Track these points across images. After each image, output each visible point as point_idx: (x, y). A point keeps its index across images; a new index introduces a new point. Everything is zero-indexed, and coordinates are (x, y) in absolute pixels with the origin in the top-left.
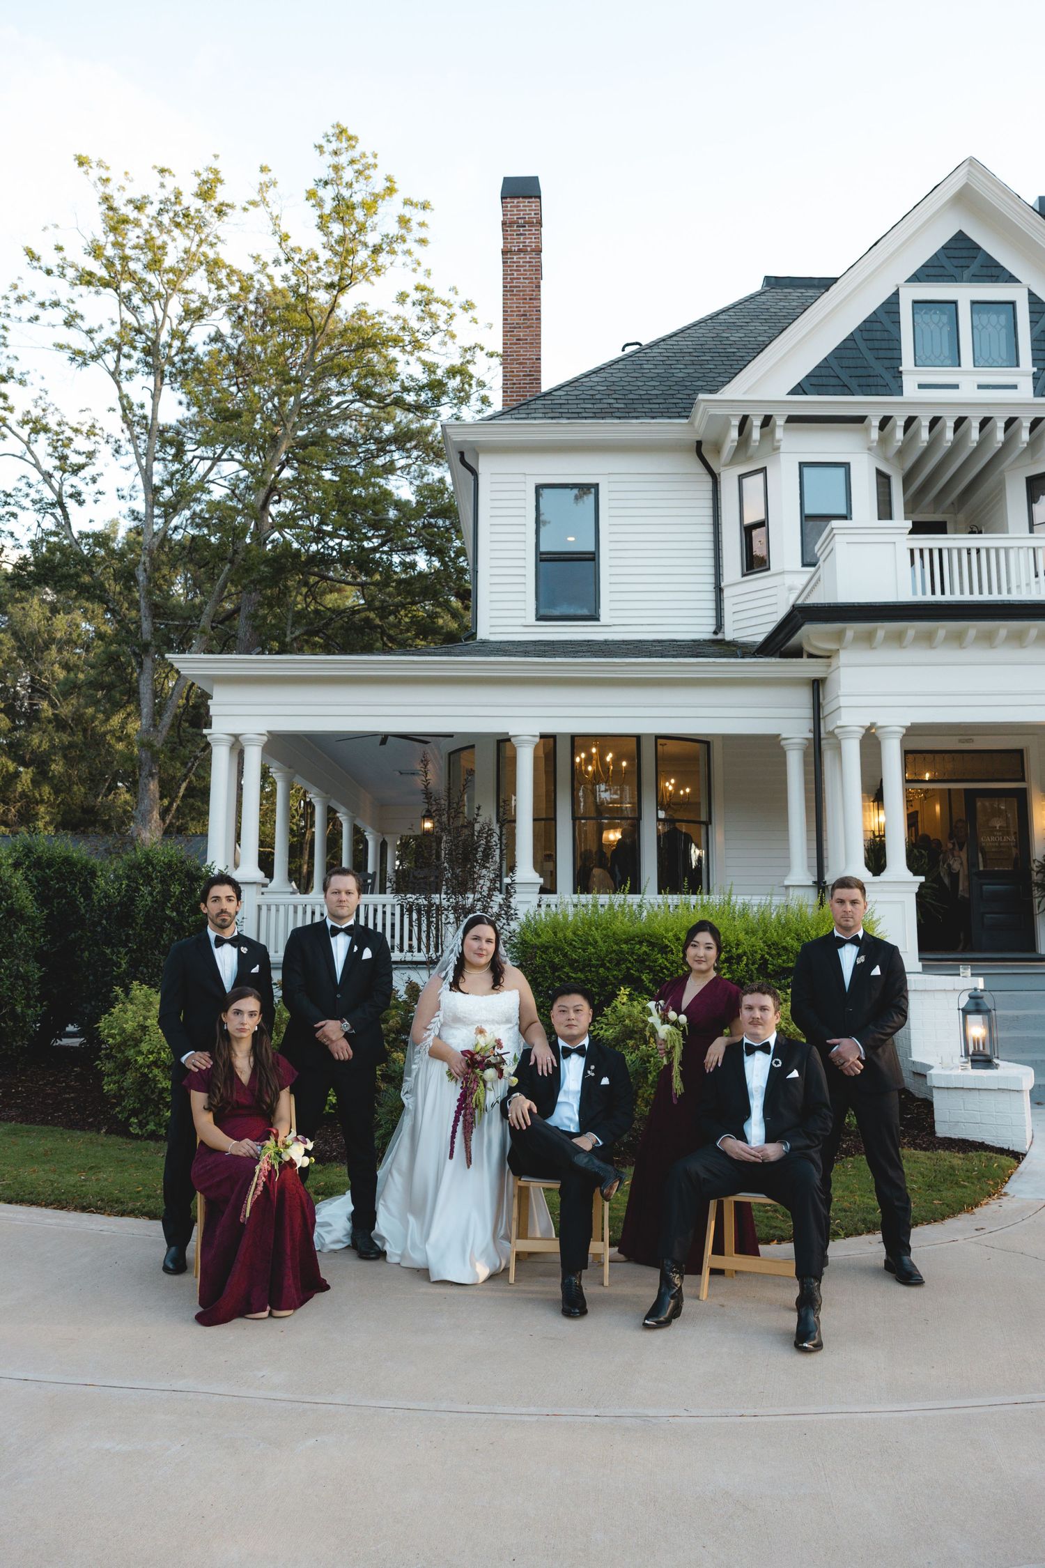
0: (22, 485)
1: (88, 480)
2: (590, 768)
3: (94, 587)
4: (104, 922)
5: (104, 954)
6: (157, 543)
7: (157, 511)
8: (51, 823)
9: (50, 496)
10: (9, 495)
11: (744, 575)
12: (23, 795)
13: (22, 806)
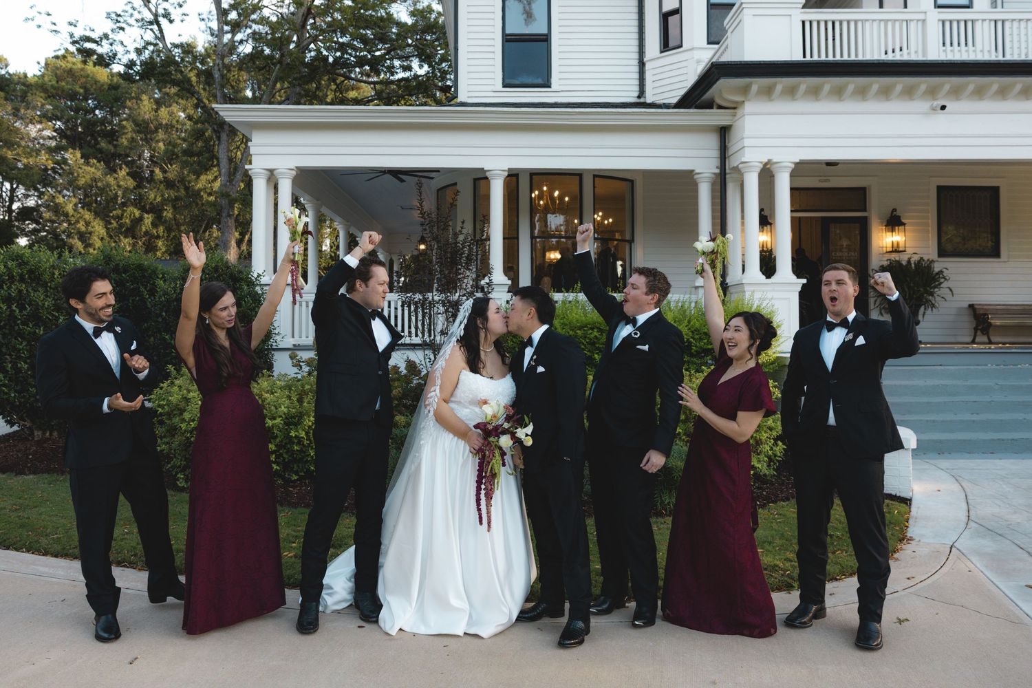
0: (128, 8)
1: (176, 5)
2: (541, 202)
3: (182, 82)
4: (164, 314)
5: (165, 339)
6: (227, 50)
7: (226, 28)
8: (166, 252)
9: (149, 17)
10: (119, 16)
11: (661, 52)
12: (146, 233)
13: (146, 240)
